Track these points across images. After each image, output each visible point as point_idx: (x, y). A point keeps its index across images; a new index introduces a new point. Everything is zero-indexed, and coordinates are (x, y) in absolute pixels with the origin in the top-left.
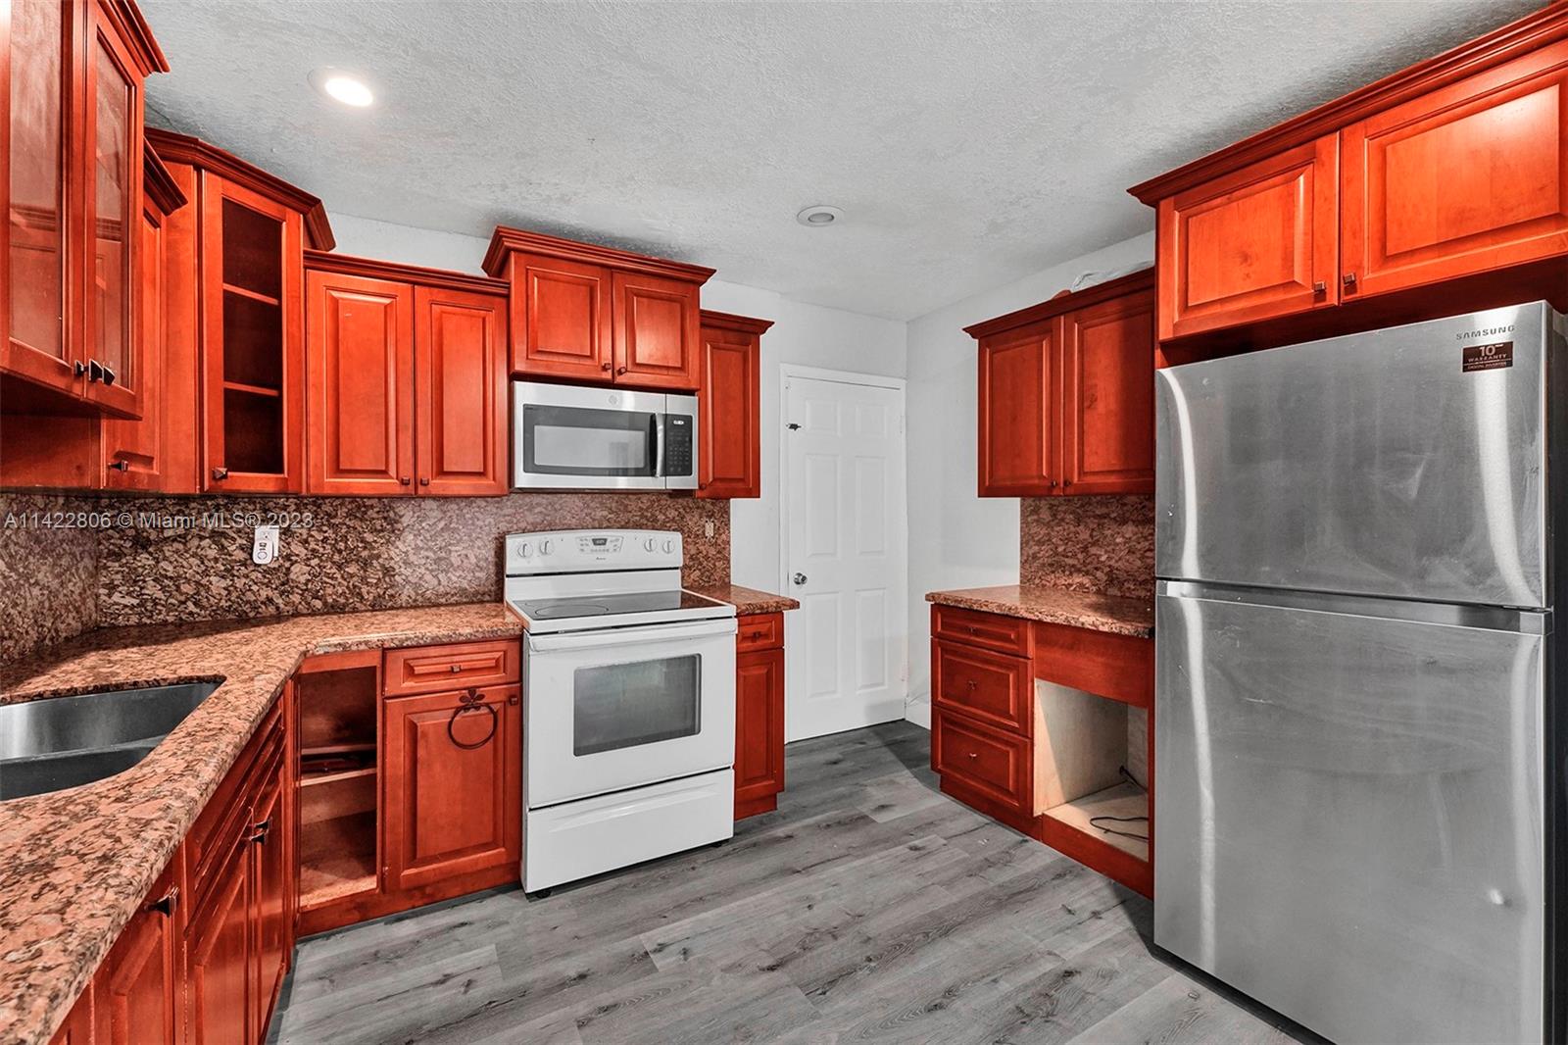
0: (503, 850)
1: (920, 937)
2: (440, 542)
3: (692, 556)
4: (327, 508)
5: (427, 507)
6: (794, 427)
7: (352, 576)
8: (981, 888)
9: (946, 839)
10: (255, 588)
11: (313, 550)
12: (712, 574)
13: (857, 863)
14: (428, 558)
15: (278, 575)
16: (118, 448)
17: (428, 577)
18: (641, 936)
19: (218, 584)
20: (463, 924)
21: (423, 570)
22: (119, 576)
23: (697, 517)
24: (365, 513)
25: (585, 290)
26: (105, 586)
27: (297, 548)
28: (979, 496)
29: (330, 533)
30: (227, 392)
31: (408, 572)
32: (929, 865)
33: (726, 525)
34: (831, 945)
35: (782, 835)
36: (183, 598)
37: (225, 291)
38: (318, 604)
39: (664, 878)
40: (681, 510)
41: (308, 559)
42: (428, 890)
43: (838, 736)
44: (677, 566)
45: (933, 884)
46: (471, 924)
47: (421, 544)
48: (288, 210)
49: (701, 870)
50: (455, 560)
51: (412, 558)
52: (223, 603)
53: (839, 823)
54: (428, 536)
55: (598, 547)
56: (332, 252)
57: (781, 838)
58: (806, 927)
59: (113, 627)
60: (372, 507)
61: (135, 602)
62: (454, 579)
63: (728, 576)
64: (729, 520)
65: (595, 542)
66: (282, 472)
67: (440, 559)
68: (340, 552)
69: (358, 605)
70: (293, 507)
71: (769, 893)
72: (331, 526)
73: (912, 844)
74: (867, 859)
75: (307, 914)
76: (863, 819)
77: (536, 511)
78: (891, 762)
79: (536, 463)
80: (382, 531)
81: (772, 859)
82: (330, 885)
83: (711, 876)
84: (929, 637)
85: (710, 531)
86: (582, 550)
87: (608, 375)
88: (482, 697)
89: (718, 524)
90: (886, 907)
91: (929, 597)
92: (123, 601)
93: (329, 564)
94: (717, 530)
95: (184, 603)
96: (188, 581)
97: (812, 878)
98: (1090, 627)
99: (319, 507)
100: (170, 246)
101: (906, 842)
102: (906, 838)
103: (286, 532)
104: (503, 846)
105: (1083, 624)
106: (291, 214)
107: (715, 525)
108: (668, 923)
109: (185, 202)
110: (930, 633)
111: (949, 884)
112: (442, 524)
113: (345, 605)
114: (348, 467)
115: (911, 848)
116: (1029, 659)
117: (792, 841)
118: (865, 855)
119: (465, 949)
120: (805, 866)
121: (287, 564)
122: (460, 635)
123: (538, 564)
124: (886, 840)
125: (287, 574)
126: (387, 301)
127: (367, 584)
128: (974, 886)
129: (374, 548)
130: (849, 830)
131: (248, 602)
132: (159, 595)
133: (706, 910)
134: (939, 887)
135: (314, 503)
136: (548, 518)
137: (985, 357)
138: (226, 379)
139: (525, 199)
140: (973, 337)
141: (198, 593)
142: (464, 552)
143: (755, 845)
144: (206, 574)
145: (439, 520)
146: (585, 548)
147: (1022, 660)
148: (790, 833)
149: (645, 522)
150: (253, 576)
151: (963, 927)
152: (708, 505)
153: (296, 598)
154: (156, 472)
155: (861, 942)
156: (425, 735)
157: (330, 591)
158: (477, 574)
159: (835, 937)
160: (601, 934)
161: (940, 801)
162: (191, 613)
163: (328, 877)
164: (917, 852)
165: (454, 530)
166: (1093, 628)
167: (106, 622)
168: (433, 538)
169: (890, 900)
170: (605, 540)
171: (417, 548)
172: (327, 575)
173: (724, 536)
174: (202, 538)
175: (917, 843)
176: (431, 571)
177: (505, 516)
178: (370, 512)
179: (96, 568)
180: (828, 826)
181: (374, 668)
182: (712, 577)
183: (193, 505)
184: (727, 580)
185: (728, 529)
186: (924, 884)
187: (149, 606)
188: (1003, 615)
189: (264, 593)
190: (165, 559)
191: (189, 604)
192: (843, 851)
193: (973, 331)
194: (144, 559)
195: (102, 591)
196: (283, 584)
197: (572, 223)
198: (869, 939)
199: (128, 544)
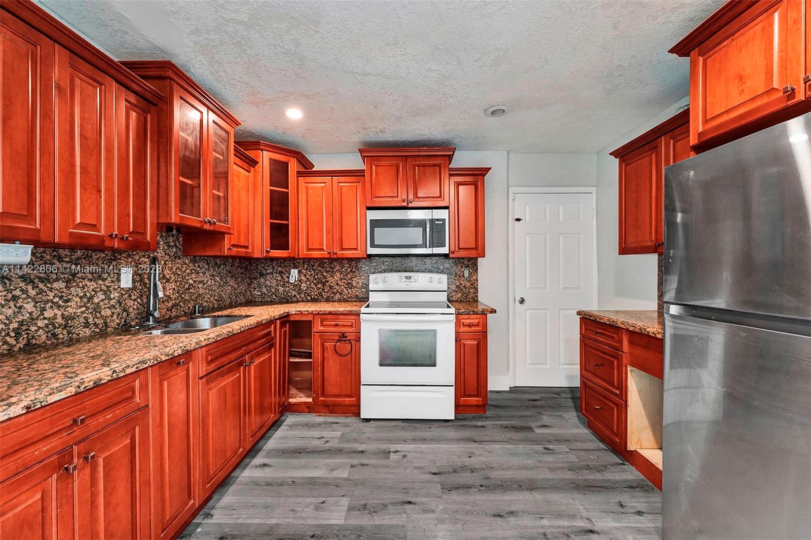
0: (355, 399)
1: (516, 486)
2: (349, 277)
3: (457, 286)
4: (312, 263)
5: (345, 263)
6: (518, 220)
7: (319, 288)
8: (574, 477)
9: (570, 449)
10: (291, 291)
11: (308, 279)
12: (468, 295)
13: (509, 446)
14: (345, 282)
15: (297, 286)
16: (232, 243)
17: (345, 290)
18: (392, 445)
19: (281, 289)
20: (337, 423)
21: (343, 287)
22: (256, 285)
23: (460, 267)
24: (324, 265)
25: (395, 168)
26: (253, 288)
27: (303, 278)
28: (619, 254)
29: (313, 272)
30: (271, 223)
31: (338, 288)
32: (549, 458)
33: (475, 271)
34: (468, 474)
35: (480, 425)
36: (272, 293)
37: (270, 190)
38: (309, 298)
39: (415, 428)
40: (451, 264)
41: (306, 282)
42: (330, 408)
43: (546, 389)
44: (445, 290)
45: (543, 467)
46: (339, 423)
47: (342, 277)
48: (291, 158)
49: (433, 429)
50: (354, 284)
51: (339, 282)
52: (282, 296)
53: (514, 427)
54: (344, 274)
55: (407, 280)
56: (314, 169)
57: (479, 426)
58: (462, 464)
59: (255, 301)
60: (326, 263)
61: (260, 294)
62: (354, 291)
63: (477, 296)
64: (477, 269)
65: (406, 277)
66: (289, 250)
67: (350, 283)
68: (316, 279)
69: (322, 299)
70: (302, 263)
71: (456, 446)
72: (313, 270)
73: (547, 446)
74: (516, 446)
75: (290, 404)
76: (530, 429)
77: (385, 264)
78: (570, 407)
79: (375, 243)
80: (329, 272)
81: (468, 433)
82: (301, 397)
83: (435, 432)
84: (579, 336)
85: (466, 274)
86: (400, 281)
87: (405, 204)
88: (346, 337)
89: (471, 271)
90: (509, 468)
91: (579, 313)
92: (257, 293)
93: (312, 284)
94: (470, 274)
95: (272, 295)
96: (273, 288)
97: (481, 446)
98: (652, 334)
99: (309, 262)
100: (255, 178)
101: (544, 445)
102: (547, 443)
103: (299, 272)
104: (355, 398)
105: (648, 332)
106: (292, 159)
107: (469, 271)
108: (406, 444)
109: (258, 162)
110: (579, 334)
111: (552, 470)
112: (349, 270)
113: (318, 299)
114: (311, 248)
115: (544, 448)
116: (623, 352)
117: (483, 428)
118: (515, 444)
119: (333, 431)
120: (481, 440)
121: (300, 283)
122: (339, 311)
123: (381, 286)
124: (533, 441)
125: (300, 287)
126: (323, 185)
127: (325, 292)
128: (569, 475)
129: (327, 278)
130: (517, 431)
131: (289, 296)
132: (266, 292)
133: (424, 444)
134: (546, 469)
135: (308, 262)
136: (391, 267)
137: (622, 169)
138: (271, 219)
139: (368, 135)
140: (616, 157)
141: (276, 292)
142: (358, 281)
143: (464, 426)
144: (278, 286)
145: (349, 268)
146: (401, 280)
147: (620, 353)
148: (484, 425)
149: (434, 269)
150: (291, 287)
151: (544, 490)
152: (466, 261)
153: (303, 296)
154: (250, 251)
155: (484, 478)
156: (327, 348)
157: (313, 293)
158: (363, 290)
159: (472, 472)
160: (378, 440)
161: (585, 431)
162: (274, 299)
163: (302, 395)
164: (547, 451)
165: (354, 272)
166: (654, 335)
167: (253, 299)
168: (347, 275)
169: (513, 466)
170: (411, 277)
171: (341, 279)
172: (312, 288)
173: (474, 277)
174: (277, 273)
175: (551, 447)
176: (346, 288)
177: (373, 266)
178: (325, 265)
179: (251, 282)
180: (507, 427)
181: (311, 321)
182: (468, 297)
183: (274, 262)
184: (476, 299)
185: (477, 273)
186: (538, 465)
187: (264, 295)
188: (610, 325)
189: (294, 293)
190: (268, 280)
191: (274, 295)
192: (506, 440)
193: (615, 154)
194: (262, 280)
195: (253, 290)
196: (299, 290)
197: (391, 140)
198: (489, 478)
199: (258, 275)
